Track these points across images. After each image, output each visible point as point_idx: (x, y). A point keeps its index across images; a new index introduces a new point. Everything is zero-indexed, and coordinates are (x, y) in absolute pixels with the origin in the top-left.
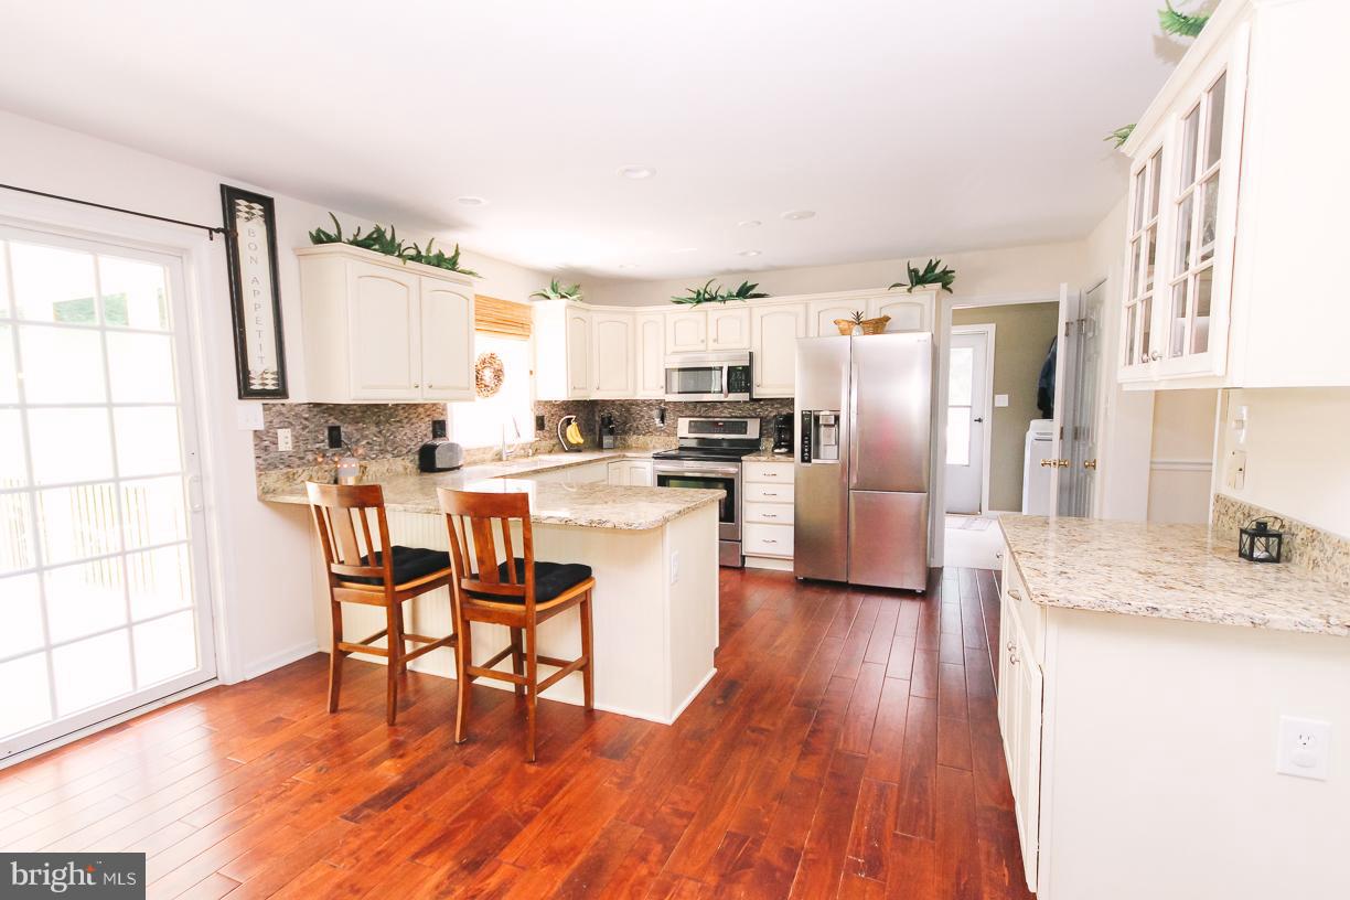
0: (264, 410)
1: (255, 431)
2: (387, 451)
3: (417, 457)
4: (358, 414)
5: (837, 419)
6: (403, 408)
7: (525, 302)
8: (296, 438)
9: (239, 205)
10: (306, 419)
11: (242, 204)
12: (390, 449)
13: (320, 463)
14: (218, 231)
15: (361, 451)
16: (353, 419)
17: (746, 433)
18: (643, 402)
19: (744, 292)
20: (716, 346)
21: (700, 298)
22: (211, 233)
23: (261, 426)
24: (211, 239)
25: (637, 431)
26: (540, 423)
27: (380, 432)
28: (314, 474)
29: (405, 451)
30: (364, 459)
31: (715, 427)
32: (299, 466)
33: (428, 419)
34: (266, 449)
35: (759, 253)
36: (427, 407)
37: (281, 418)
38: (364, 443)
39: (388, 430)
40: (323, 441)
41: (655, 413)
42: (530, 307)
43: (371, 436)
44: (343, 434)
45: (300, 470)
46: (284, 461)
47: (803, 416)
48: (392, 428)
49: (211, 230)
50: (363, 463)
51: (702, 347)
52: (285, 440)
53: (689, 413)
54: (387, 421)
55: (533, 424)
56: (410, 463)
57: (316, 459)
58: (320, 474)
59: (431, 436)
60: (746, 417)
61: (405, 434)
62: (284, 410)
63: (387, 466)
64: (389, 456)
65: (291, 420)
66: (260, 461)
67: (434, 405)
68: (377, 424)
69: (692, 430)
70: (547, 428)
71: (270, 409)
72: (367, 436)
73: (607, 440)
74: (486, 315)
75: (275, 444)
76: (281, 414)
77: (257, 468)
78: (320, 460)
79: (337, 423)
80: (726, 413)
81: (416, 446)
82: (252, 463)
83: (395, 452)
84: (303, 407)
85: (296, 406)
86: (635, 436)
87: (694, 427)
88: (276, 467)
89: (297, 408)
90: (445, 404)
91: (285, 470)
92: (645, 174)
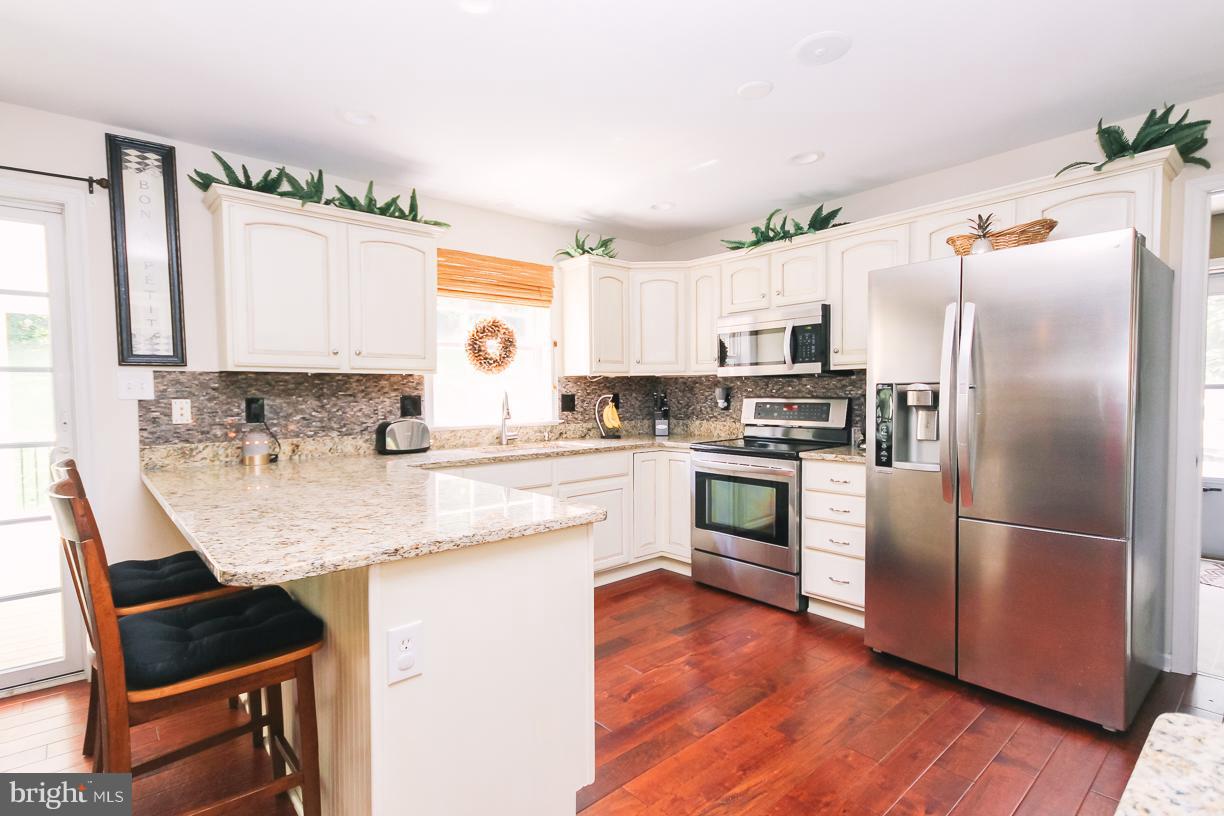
0: (155, 378)
1: (140, 401)
2: (333, 429)
3: (374, 436)
4: (291, 386)
5: (936, 396)
6: (358, 381)
7: (547, 262)
8: (198, 411)
9: (128, 155)
10: (214, 389)
11: (132, 155)
12: (336, 426)
13: (233, 439)
14: (101, 182)
15: (292, 427)
16: (283, 391)
17: (830, 419)
19: (820, 222)
20: (781, 300)
21: (763, 237)
22: (91, 186)
23: (149, 394)
24: (91, 192)
25: (699, 415)
26: (568, 403)
27: (322, 407)
28: (221, 451)
29: (358, 429)
30: (297, 436)
32: (200, 441)
33: (393, 394)
34: (154, 420)
36: (392, 379)
37: (179, 387)
38: (298, 417)
39: (335, 405)
40: (238, 415)
41: (718, 392)
42: (551, 269)
43: (308, 411)
44: (266, 407)
45: (201, 446)
46: (183, 436)
47: (878, 392)
48: (340, 403)
49: (91, 181)
50: (295, 440)
51: (763, 303)
52: (182, 412)
53: (754, 392)
54: (333, 395)
55: (558, 404)
56: (365, 444)
57: (226, 434)
58: (229, 451)
59: (399, 413)
60: (825, 397)
61: (360, 410)
62: (183, 378)
63: (330, 444)
64: (335, 434)
65: (193, 390)
66: (145, 434)
67: (404, 377)
68: (319, 397)
70: (578, 408)
71: (163, 377)
72: (302, 411)
73: (661, 426)
74: (481, 276)
75: (169, 415)
76: (178, 382)
77: (141, 441)
78: (233, 435)
79: (258, 395)
81: (373, 424)
82: (134, 436)
83: (344, 430)
84: (211, 376)
85: (201, 374)
86: (698, 422)
88: (167, 441)
89: (202, 378)
90: (421, 377)
91: (179, 445)
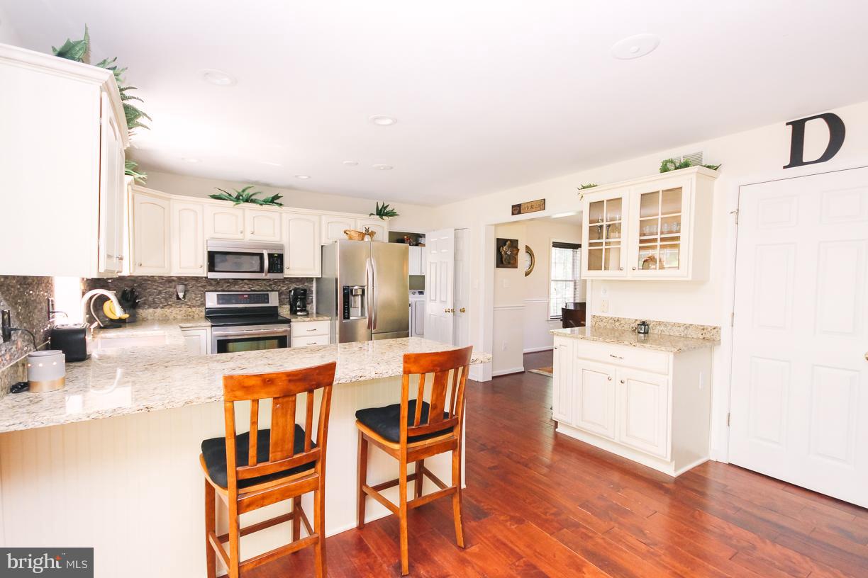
4: (16, 292)
5: (363, 291)
6: (36, 283)
16: (13, 297)
17: (268, 302)
18: (180, 278)
19: (273, 200)
25: (152, 305)
31: (238, 299)
35: (309, 177)
36: (45, 282)
47: (344, 289)
53: (213, 288)
60: (268, 291)
69: (221, 302)
80: (246, 288)
86: (151, 310)
87: (221, 299)
92: (388, 122)
